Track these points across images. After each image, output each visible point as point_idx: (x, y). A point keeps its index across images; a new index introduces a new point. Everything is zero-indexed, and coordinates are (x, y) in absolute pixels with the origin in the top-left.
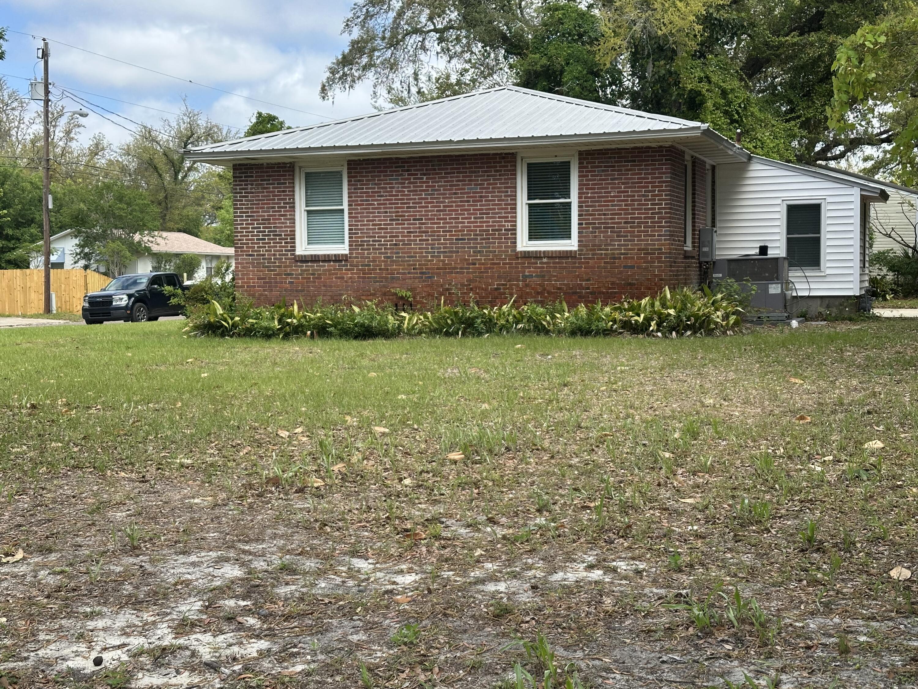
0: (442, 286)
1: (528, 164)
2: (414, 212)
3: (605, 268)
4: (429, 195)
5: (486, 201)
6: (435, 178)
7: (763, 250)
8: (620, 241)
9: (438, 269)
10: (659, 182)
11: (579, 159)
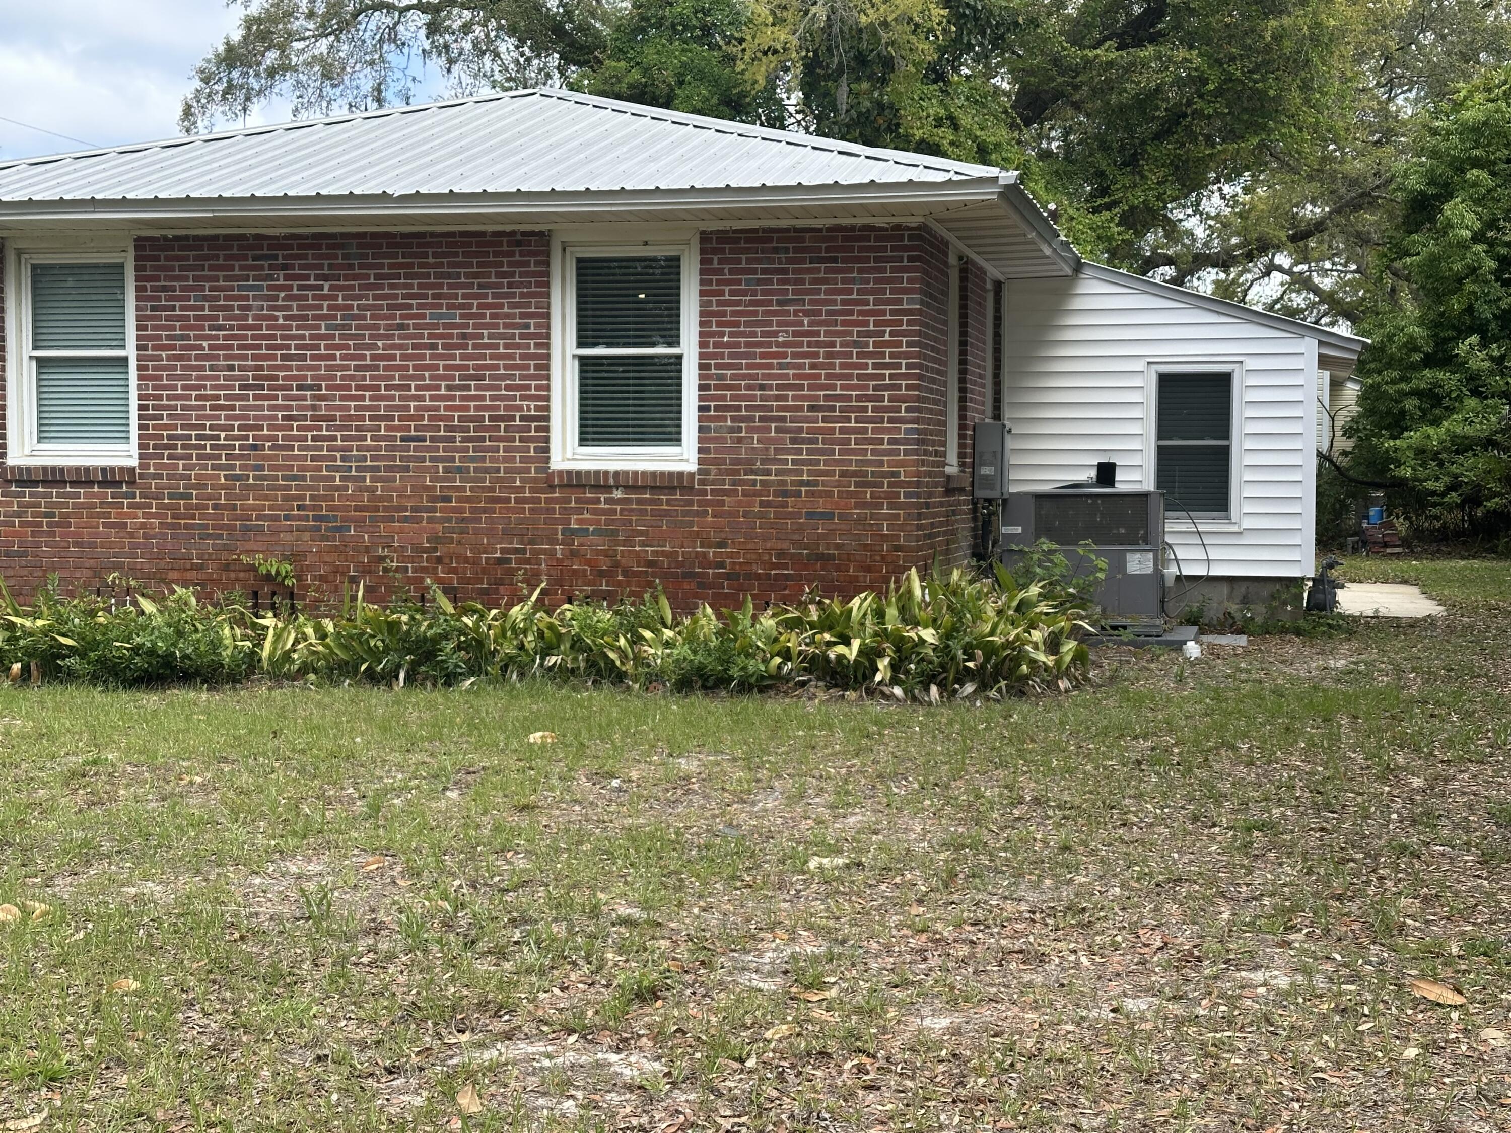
0: (367, 550)
1: (579, 261)
2: (299, 368)
3: (761, 515)
4: (336, 327)
5: (475, 347)
6: (352, 288)
7: (1106, 473)
8: (799, 452)
9: (357, 508)
10: (893, 312)
11: (703, 251)
